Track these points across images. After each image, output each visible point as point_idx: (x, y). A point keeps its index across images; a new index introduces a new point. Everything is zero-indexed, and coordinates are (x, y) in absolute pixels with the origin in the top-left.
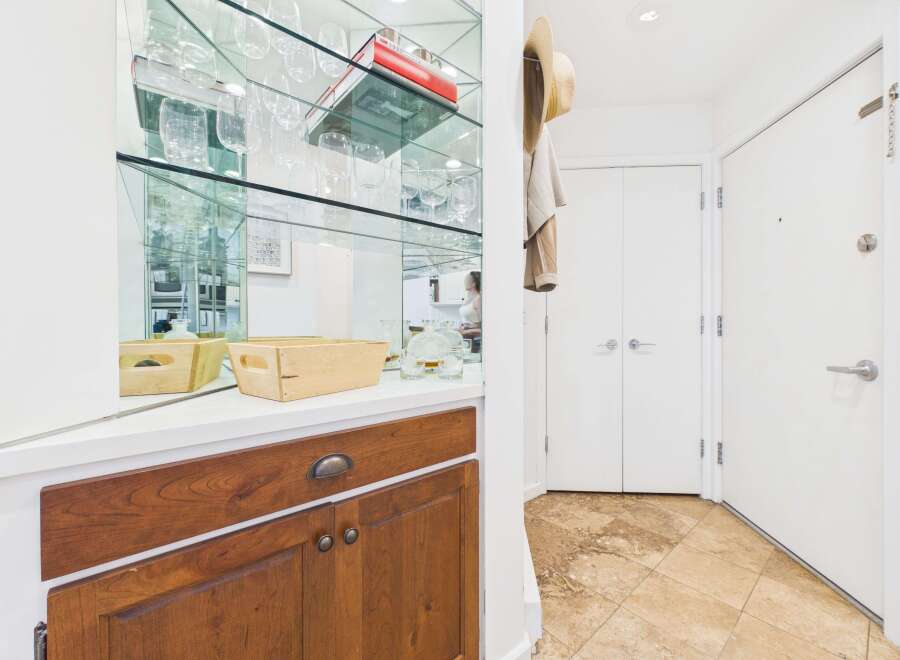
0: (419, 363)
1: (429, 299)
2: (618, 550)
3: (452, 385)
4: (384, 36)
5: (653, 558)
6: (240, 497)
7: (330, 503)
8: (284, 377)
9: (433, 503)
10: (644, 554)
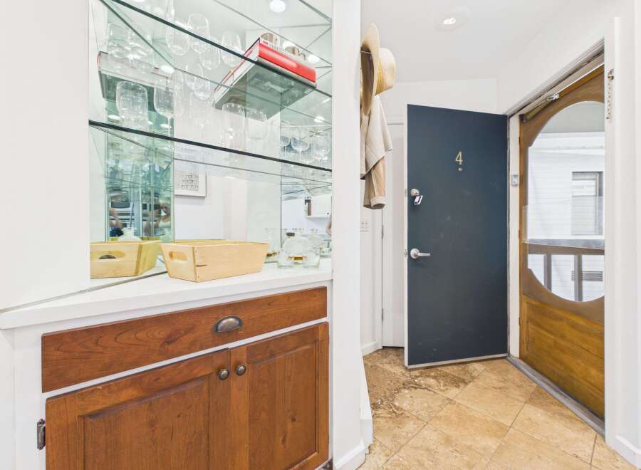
0: (290, 258)
1: (304, 214)
2: (430, 386)
3: (312, 272)
4: (267, 39)
5: (453, 392)
6: (168, 343)
7: (227, 349)
8: (198, 266)
9: (297, 350)
10: (447, 389)
